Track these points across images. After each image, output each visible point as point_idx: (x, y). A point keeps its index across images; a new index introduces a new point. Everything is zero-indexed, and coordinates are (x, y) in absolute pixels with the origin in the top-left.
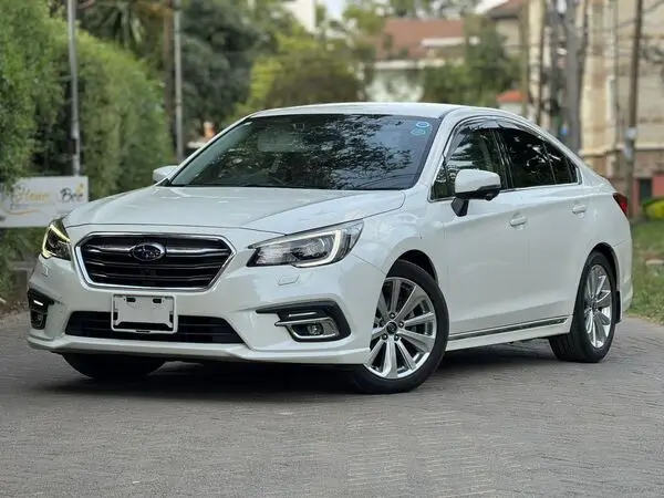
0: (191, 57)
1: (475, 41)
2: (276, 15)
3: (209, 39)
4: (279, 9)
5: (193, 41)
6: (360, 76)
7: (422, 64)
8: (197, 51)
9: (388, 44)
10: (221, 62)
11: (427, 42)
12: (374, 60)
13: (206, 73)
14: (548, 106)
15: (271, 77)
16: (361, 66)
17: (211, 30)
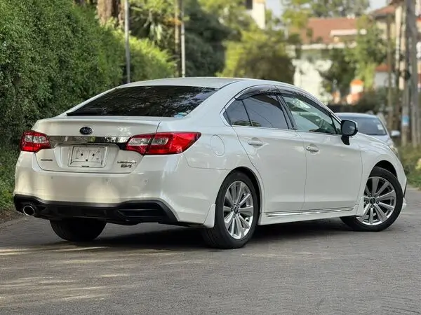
0: (191, 45)
1: (363, 32)
2: (241, 18)
3: (201, 34)
4: (242, 15)
5: (192, 36)
6: (292, 54)
7: (330, 47)
8: (194, 42)
9: (310, 34)
10: (208, 47)
11: (334, 32)
12: (301, 44)
13: (199, 54)
14: (403, 74)
15: (237, 57)
16: (293, 47)
17: (202, 29)
